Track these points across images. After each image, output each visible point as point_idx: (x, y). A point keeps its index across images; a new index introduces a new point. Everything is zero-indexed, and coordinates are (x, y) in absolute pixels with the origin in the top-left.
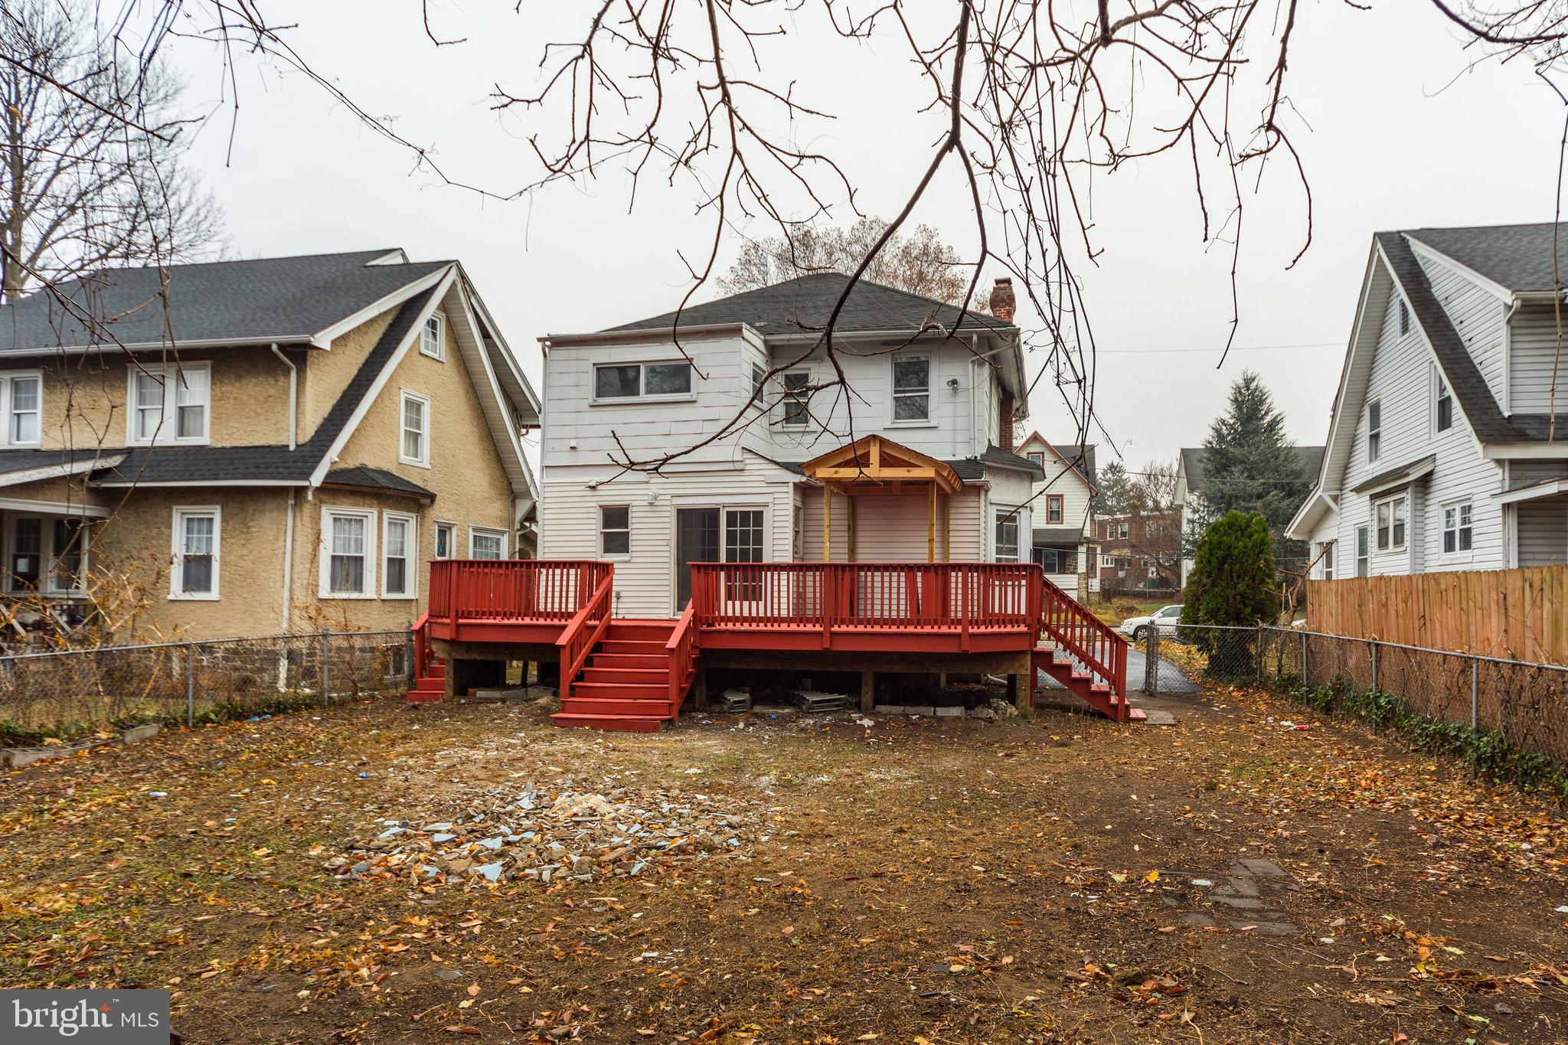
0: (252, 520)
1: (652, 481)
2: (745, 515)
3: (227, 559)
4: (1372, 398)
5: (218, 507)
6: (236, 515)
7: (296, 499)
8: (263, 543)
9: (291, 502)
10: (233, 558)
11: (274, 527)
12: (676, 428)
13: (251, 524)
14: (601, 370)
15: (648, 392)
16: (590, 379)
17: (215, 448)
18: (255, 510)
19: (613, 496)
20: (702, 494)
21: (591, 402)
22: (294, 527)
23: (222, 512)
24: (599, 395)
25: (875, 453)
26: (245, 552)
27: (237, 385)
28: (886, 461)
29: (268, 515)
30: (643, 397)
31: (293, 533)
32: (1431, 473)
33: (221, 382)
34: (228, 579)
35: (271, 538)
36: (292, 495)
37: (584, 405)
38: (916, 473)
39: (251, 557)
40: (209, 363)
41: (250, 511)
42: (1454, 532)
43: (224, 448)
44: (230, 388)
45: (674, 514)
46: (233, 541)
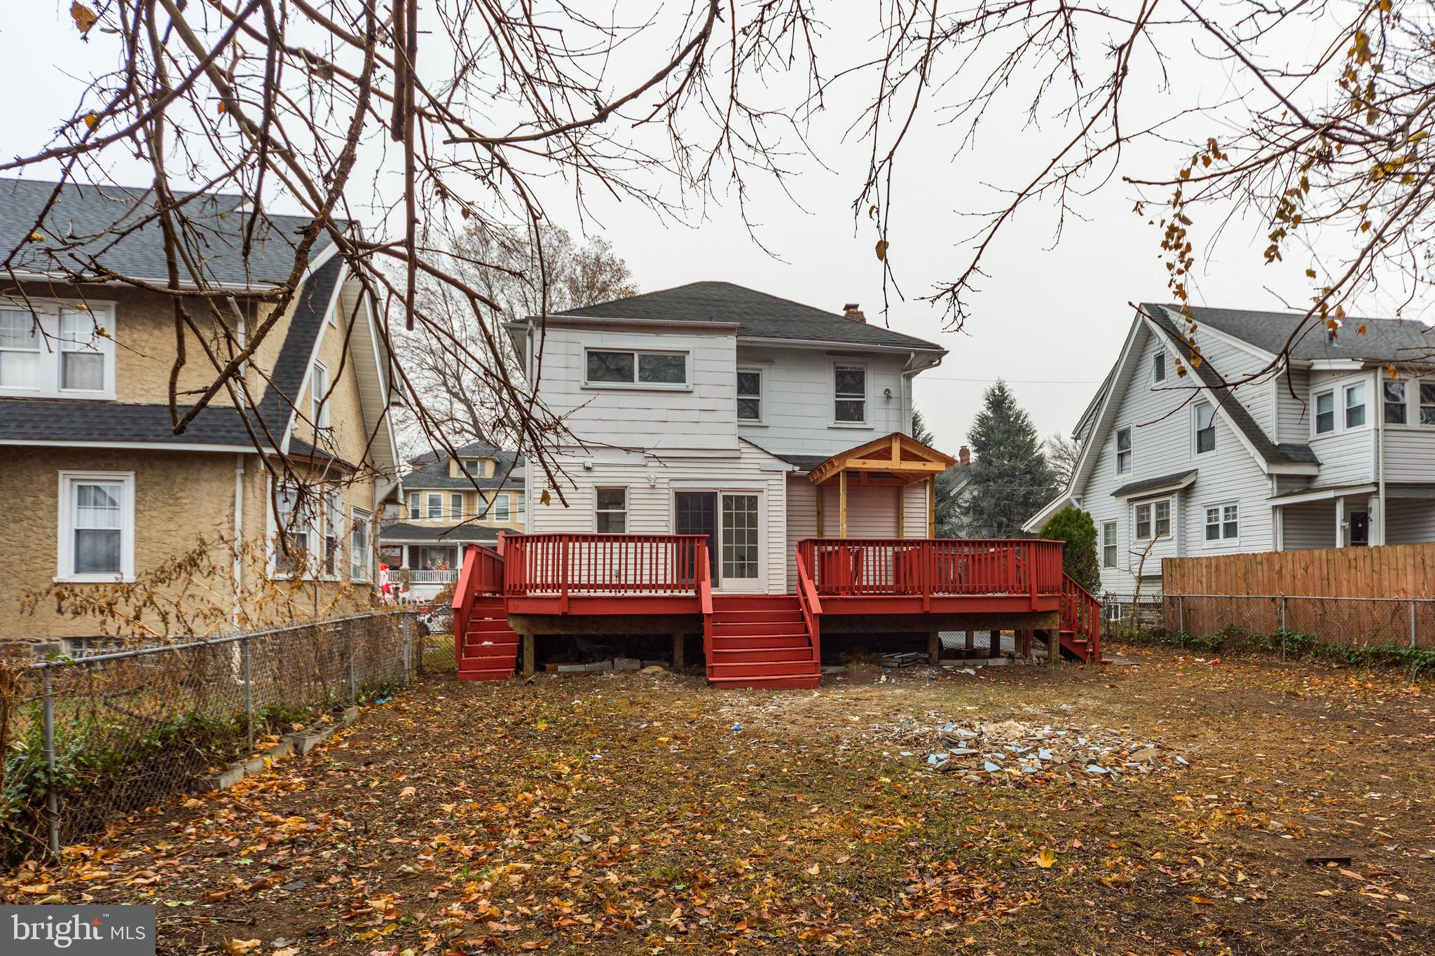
0: (182, 490)
1: (650, 464)
2: (740, 499)
3: (145, 534)
4: (1122, 425)
5: (132, 474)
6: (158, 484)
7: (245, 467)
8: (198, 516)
9: (240, 471)
10: (154, 533)
11: (215, 500)
12: (671, 416)
13: (180, 494)
14: (593, 355)
15: (642, 379)
16: (582, 363)
17: (124, 405)
18: (186, 479)
19: (610, 479)
20: (699, 479)
21: (583, 385)
22: (244, 499)
23: (136, 479)
24: (590, 378)
25: (896, 447)
26: (172, 526)
27: (157, 333)
28: (905, 456)
29: (205, 485)
30: (637, 384)
31: (244, 505)
32: (1194, 483)
33: (131, 328)
34: (148, 558)
35: (211, 511)
36: (240, 463)
37: (575, 387)
38: (930, 467)
39: (182, 533)
40: (113, 304)
41: (178, 480)
42: (1217, 526)
43: (138, 405)
44: (145, 336)
45: (672, 496)
46: (154, 514)
